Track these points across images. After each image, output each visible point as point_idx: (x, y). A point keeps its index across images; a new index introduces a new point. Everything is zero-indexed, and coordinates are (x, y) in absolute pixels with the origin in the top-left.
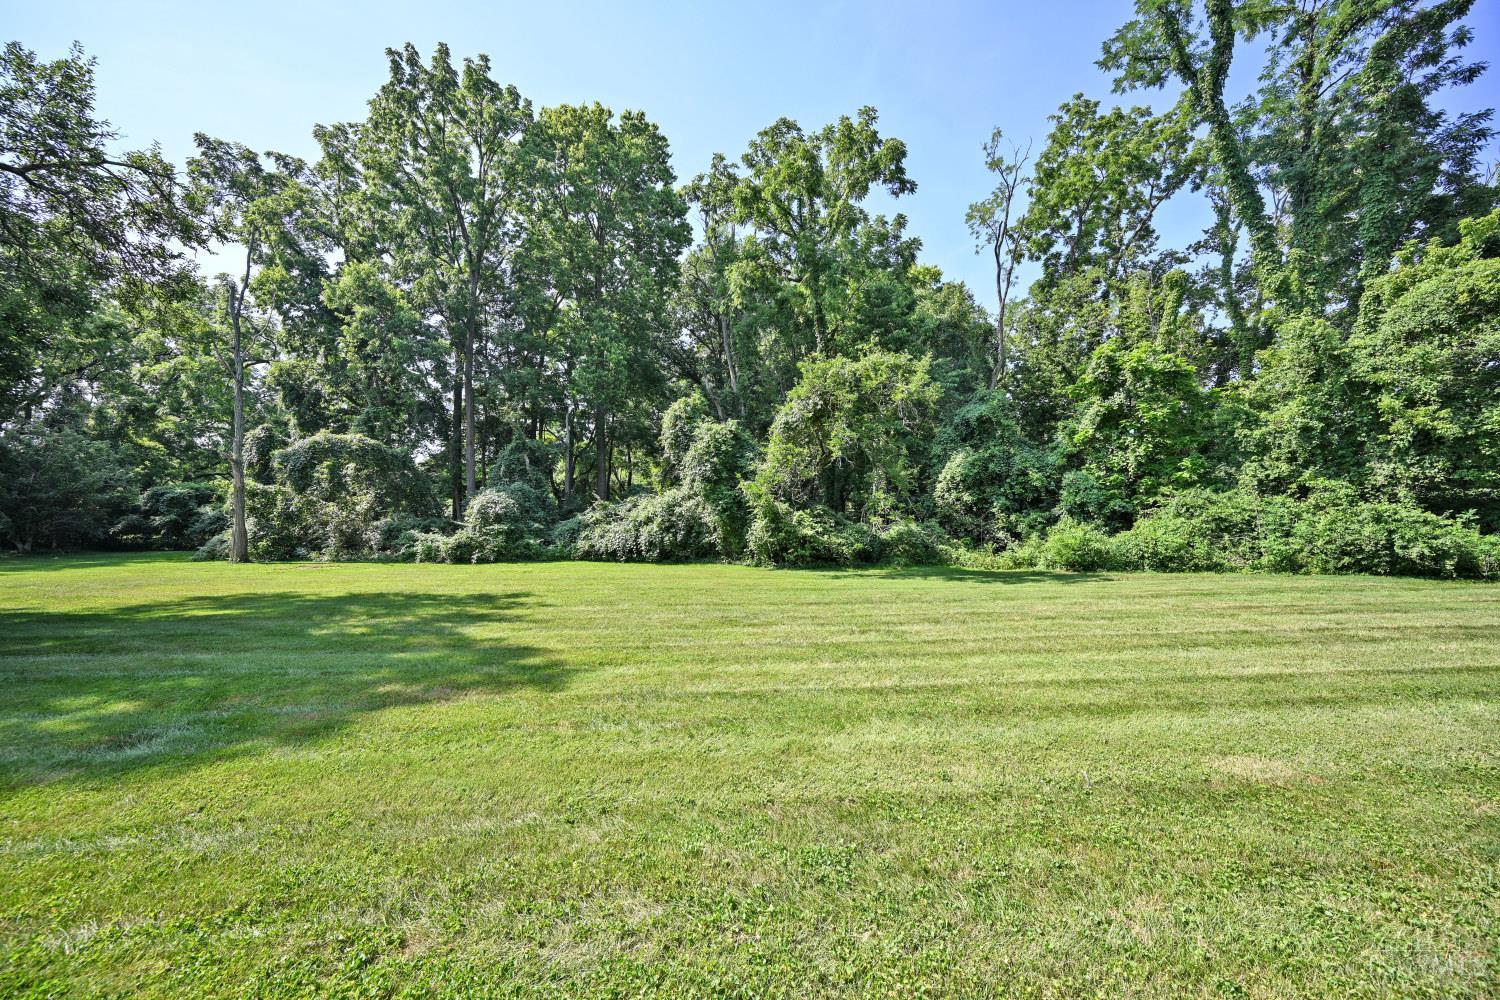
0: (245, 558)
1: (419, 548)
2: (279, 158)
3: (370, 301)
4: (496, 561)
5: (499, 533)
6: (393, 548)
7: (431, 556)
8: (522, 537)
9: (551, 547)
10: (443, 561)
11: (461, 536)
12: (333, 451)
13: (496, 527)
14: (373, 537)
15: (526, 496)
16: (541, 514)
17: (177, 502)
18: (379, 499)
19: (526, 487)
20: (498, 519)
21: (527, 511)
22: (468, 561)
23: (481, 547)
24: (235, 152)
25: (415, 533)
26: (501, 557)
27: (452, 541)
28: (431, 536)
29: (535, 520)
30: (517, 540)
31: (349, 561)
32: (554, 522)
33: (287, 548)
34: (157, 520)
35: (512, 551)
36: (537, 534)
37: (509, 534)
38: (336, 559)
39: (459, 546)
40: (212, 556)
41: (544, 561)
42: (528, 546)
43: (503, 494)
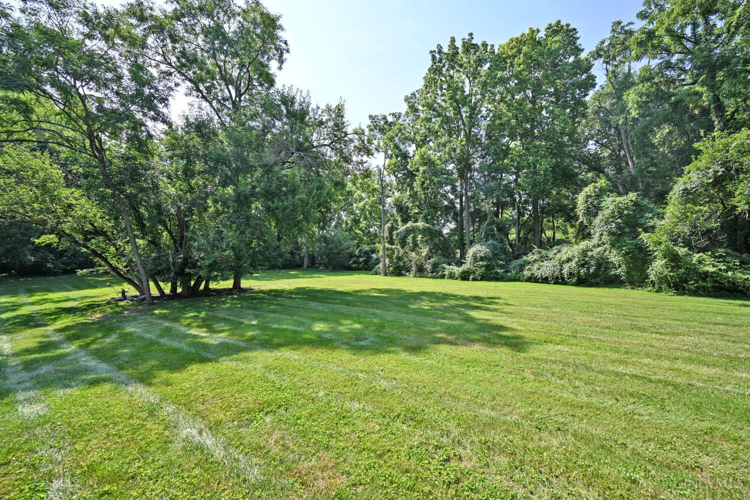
0: (386, 275)
1: (446, 272)
2: (393, 114)
3: (425, 164)
4: (481, 280)
5: (482, 266)
6: (436, 272)
7: (452, 276)
8: (494, 269)
9: (509, 274)
10: (457, 279)
11: (464, 267)
12: (413, 230)
13: (481, 263)
14: (428, 267)
15: (495, 247)
16: (503, 256)
17: (366, 253)
18: (430, 250)
19: (495, 242)
20: (482, 259)
21: (496, 255)
22: (468, 280)
23: (474, 273)
24: (380, 118)
25: (445, 265)
26: (483, 278)
27: (461, 269)
28: (451, 267)
29: (500, 260)
30: (491, 269)
31: (420, 277)
32: (510, 260)
33: (399, 271)
34: (361, 259)
35: (489, 276)
36: (501, 267)
37: (487, 267)
38: (415, 276)
39: (464, 272)
40: (376, 273)
41: (504, 281)
42: (497, 273)
43: (484, 247)
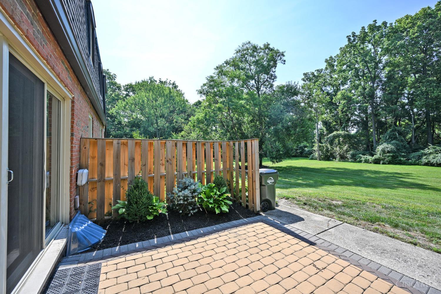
0: (320, 160)
1: (363, 159)
2: (318, 70)
3: (345, 99)
4: (388, 164)
5: (389, 156)
6: (355, 159)
7: (367, 161)
8: (398, 157)
9: (410, 161)
10: (371, 163)
11: (375, 157)
12: (338, 136)
13: (388, 154)
14: (349, 156)
15: (397, 145)
16: (404, 150)
17: (301, 148)
18: (349, 147)
19: (397, 142)
20: (389, 152)
21: (399, 150)
22: (379, 164)
23: (383, 160)
25: (361, 155)
26: (390, 163)
27: (373, 158)
28: (365, 156)
29: (402, 152)
30: (396, 158)
31: (343, 161)
32: (409, 153)
33: (328, 157)
34: (298, 151)
35: (394, 161)
36: (403, 156)
37: (393, 156)
38: (340, 161)
39: (376, 159)
40: (312, 159)
41: (407, 165)
42: (400, 160)
43: (390, 145)
